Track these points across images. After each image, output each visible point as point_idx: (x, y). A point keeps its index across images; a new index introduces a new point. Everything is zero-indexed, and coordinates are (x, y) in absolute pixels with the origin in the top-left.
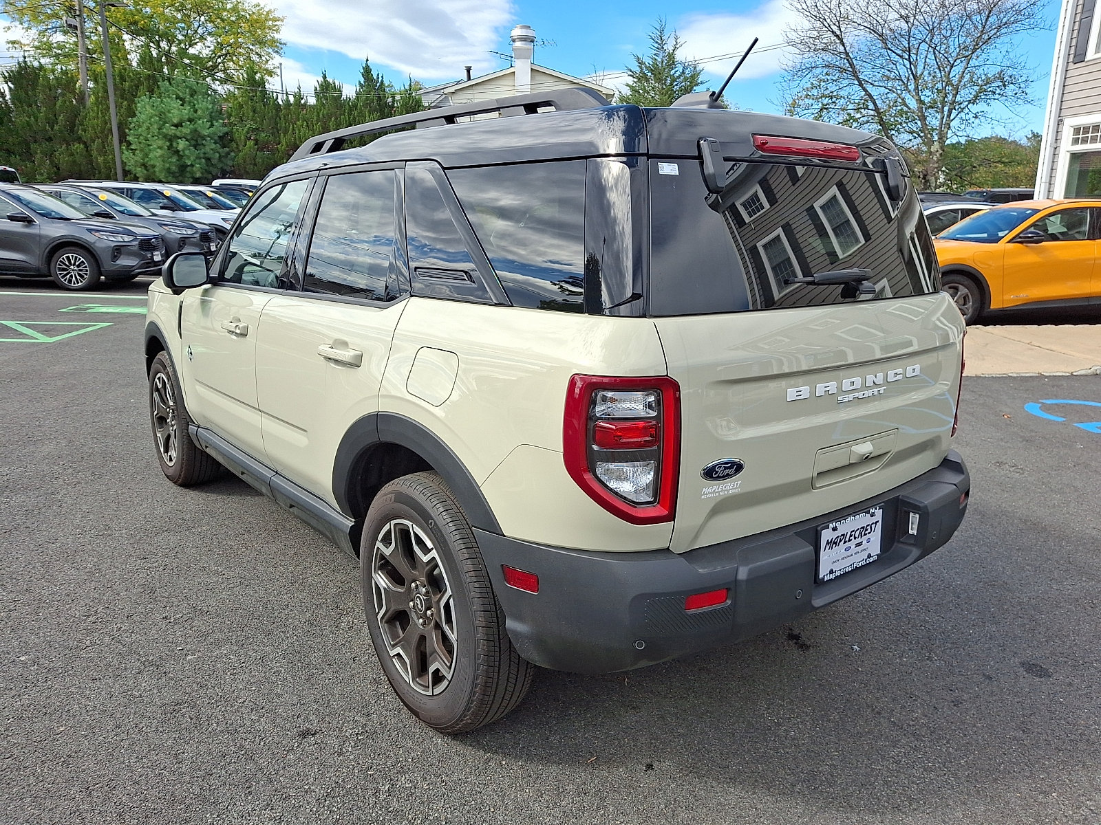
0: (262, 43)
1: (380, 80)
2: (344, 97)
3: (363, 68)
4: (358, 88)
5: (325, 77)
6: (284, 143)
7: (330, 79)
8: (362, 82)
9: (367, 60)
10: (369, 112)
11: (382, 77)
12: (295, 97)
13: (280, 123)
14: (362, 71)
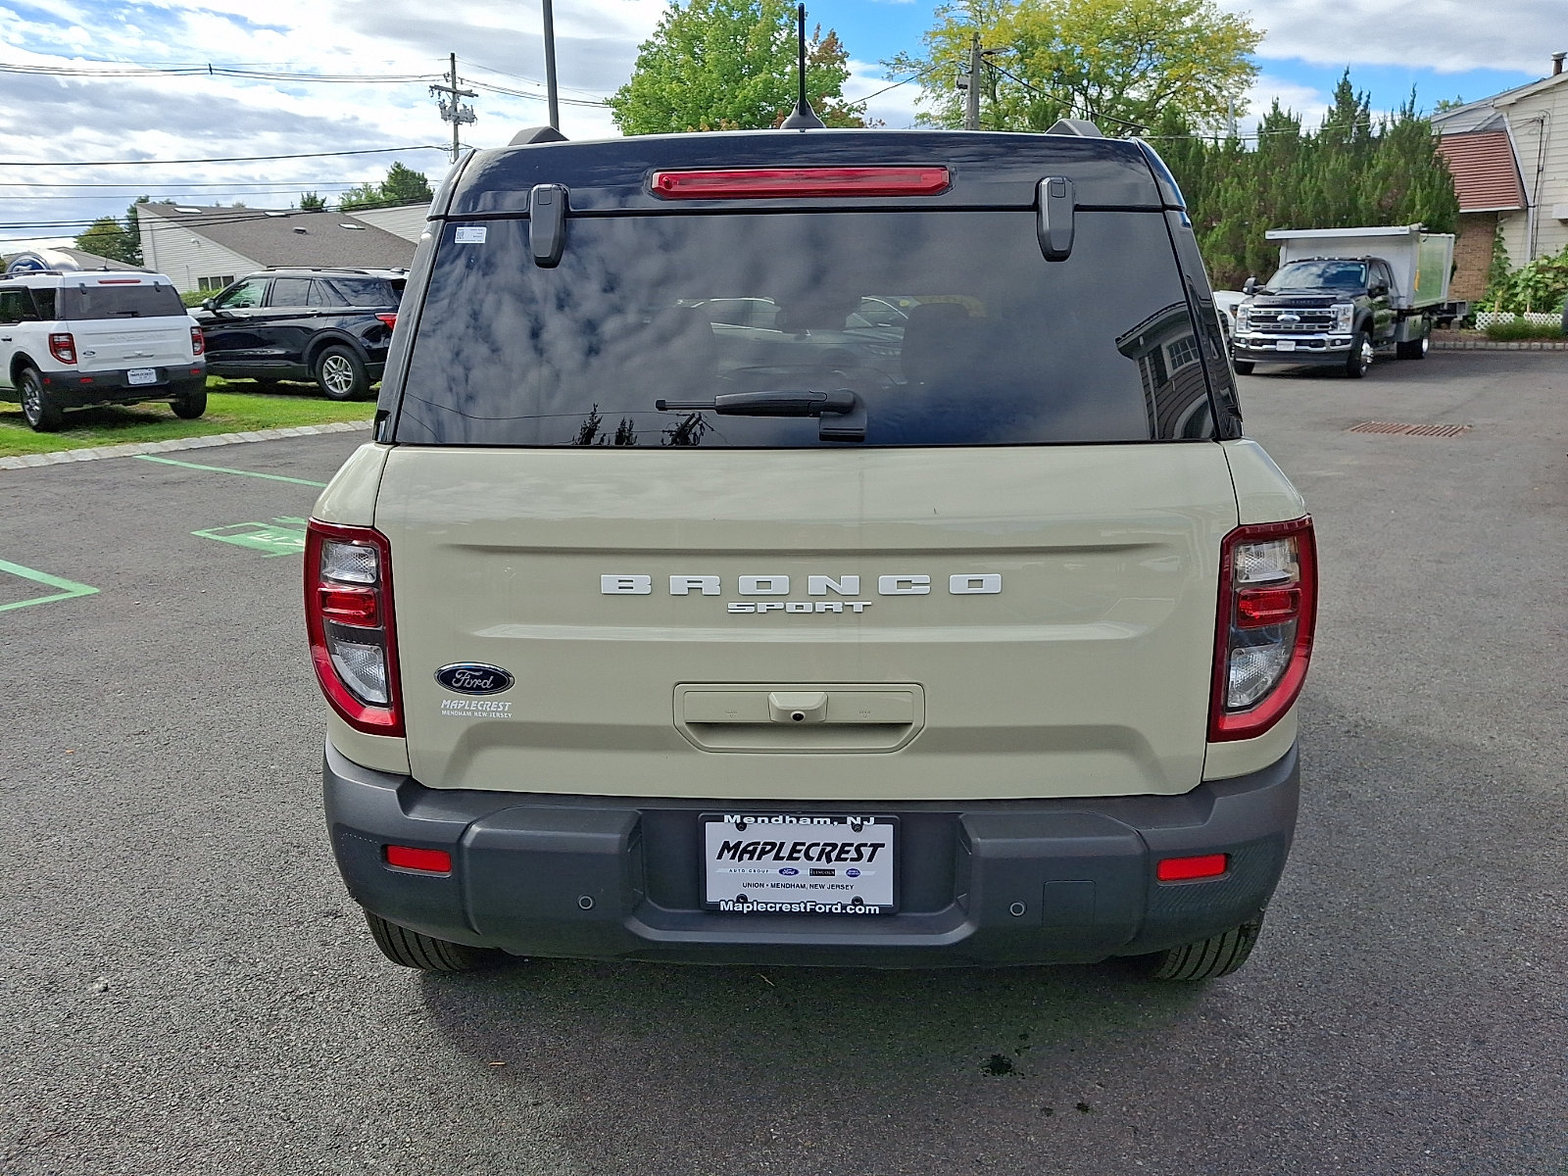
0: (1225, 72)
1: (1363, 102)
2: (1303, 133)
3: (1339, 86)
4: (1326, 118)
5: (1276, 107)
6: (1202, 211)
7: (1284, 110)
8: (1334, 108)
9: (1347, 73)
10: (1337, 153)
11: (1369, 97)
12: (1226, 143)
13: (1201, 184)
14: (1336, 90)
